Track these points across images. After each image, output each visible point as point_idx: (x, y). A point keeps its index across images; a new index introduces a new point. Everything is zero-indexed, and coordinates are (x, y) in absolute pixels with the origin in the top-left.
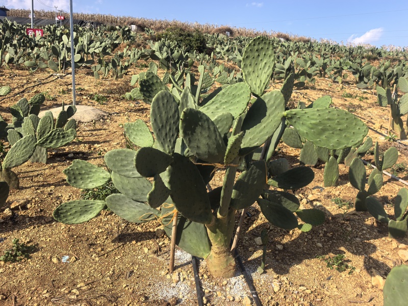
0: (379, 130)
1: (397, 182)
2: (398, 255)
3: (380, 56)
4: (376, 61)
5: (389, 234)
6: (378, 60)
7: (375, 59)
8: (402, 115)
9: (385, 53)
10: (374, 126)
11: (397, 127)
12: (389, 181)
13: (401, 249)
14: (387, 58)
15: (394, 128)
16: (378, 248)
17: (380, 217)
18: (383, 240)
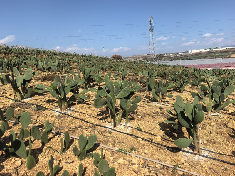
0: (9, 97)
1: (18, 125)
2: (16, 165)
3: (11, 52)
4: (9, 55)
5: (11, 156)
6: (11, 54)
7: (8, 53)
8: (19, 87)
9: (14, 50)
10: (7, 95)
11: (18, 94)
12: (13, 125)
13: (17, 161)
14: (15, 53)
15: (17, 95)
16: (5, 166)
17: (4, 149)
18: (8, 161)
